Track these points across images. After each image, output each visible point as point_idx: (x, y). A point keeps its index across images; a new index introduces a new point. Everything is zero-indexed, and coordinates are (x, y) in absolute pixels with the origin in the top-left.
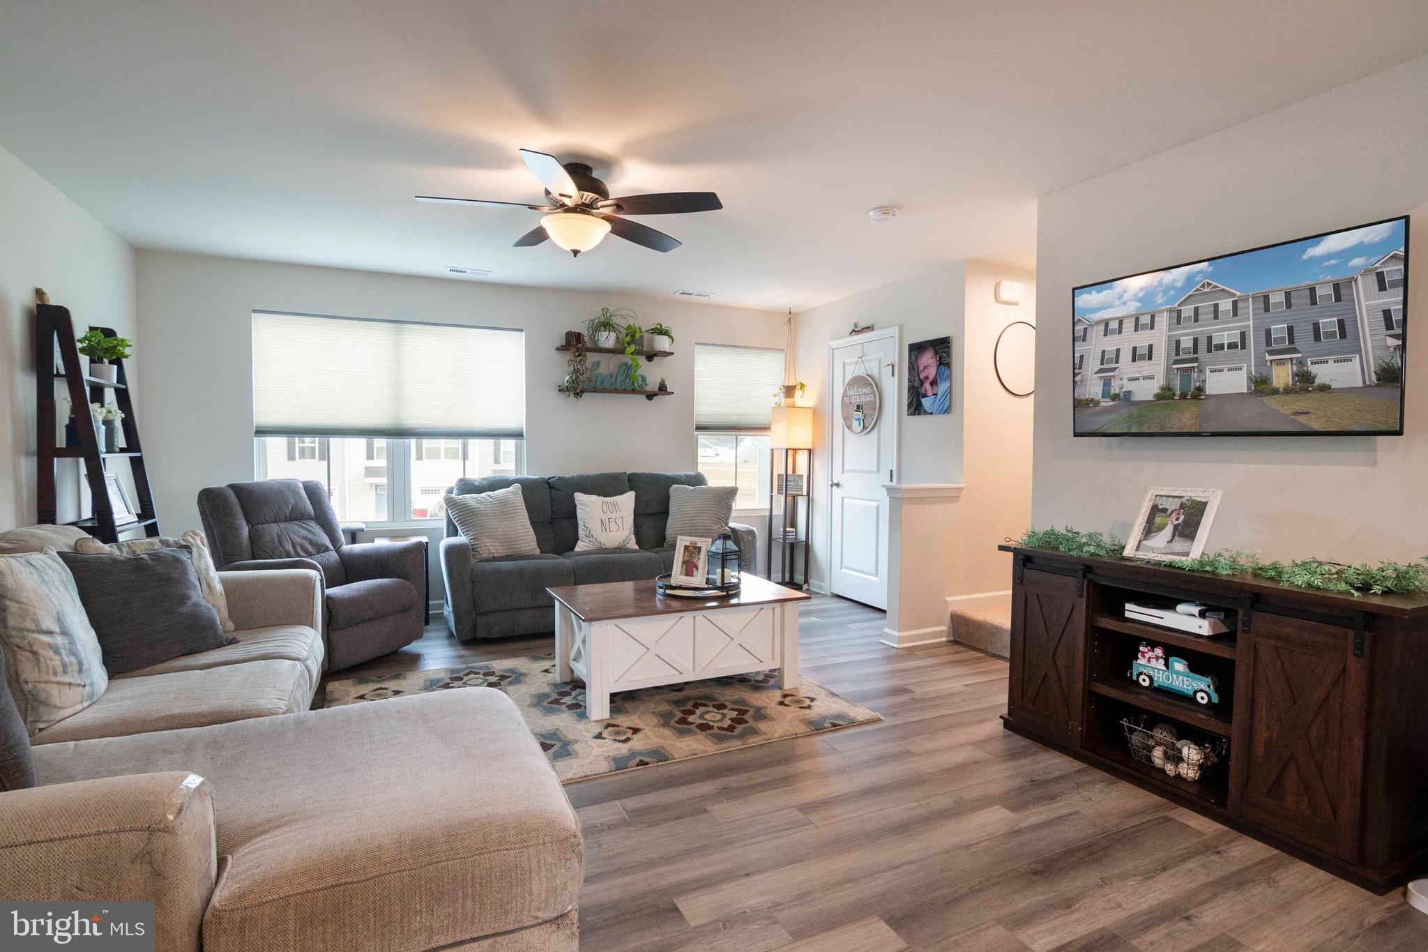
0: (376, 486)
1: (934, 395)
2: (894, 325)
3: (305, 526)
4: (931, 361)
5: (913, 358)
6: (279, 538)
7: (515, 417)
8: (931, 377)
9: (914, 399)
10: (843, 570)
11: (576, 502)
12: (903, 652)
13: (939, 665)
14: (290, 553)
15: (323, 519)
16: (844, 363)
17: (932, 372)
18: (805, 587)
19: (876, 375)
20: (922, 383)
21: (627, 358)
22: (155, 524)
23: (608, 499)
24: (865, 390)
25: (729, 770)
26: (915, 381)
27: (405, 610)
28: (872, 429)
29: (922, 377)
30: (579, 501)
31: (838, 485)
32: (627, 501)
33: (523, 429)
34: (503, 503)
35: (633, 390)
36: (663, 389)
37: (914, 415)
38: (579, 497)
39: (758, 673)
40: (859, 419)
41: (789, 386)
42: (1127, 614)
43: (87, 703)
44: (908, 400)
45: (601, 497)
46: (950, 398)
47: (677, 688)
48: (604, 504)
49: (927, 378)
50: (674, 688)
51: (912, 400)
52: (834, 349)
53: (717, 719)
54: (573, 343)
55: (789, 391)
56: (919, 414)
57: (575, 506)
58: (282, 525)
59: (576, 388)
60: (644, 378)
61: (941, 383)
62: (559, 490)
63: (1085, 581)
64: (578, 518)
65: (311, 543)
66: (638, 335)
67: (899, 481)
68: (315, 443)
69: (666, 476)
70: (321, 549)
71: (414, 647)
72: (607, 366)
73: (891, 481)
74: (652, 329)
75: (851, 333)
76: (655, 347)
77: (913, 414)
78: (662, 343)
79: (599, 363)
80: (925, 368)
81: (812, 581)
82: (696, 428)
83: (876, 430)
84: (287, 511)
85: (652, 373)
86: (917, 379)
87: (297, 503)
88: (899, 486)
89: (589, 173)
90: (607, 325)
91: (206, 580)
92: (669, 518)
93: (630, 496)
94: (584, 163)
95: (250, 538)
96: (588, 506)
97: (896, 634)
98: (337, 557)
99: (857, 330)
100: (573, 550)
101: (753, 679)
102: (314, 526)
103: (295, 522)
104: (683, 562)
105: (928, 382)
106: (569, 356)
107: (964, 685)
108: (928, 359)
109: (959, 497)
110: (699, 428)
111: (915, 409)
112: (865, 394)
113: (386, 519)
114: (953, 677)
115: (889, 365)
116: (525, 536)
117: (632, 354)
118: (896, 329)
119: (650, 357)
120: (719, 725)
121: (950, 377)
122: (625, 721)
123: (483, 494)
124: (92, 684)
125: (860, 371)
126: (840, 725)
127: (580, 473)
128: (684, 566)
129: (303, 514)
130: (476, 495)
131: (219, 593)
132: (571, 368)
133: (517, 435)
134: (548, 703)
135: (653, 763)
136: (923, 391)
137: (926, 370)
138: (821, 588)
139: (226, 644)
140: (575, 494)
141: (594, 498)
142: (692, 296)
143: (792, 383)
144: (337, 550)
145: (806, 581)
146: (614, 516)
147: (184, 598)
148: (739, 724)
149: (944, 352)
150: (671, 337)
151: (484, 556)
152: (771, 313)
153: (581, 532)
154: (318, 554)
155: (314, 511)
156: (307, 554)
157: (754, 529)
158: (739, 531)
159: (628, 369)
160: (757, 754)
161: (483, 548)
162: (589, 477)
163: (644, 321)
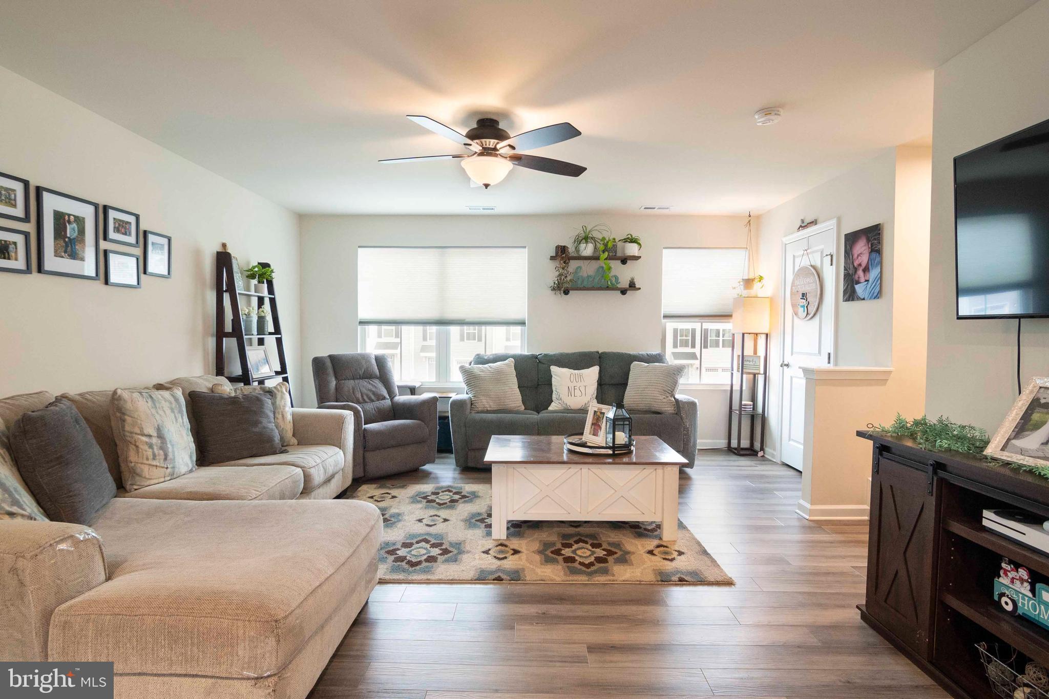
0: (429, 358)
1: (866, 281)
2: (834, 218)
3: (371, 382)
4: (864, 248)
5: (848, 247)
6: (353, 389)
7: (520, 310)
8: (864, 265)
9: (849, 287)
10: (791, 442)
11: (552, 373)
12: (812, 524)
13: (840, 542)
14: (359, 399)
15: (384, 377)
16: (794, 256)
17: (864, 259)
18: (760, 454)
19: (818, 264)
20: (856, 270)
21: (601, 262)
22: (287, 377)
23: (576, 371)
24: (808, 280)
25: (561, 599)
26: (850, 269)
27: (421, 442)
28: (815, 314)
29: (855, 265)
30: (553, 372)
31: (787, 365)
32: (592, 374)
33: (525, 319)
34: (499, 373)
35: (608, 287)
36: (632, 286)
37: (849, 301)
38: (554, 369)
39: (652, 523)
40: (803, 306)
41: (749, 279)
42: (985, 523)
43: (169, 478)
44: (844, 286)
45: (571, 370)
46: (881, 284)
47: (575, 525)
48: (572, 376)
49: (860, 265)
50: (573, 524)
51: (847, 287)
52: (786, 244)
53: (585, 555)
54: (562, 254)
55: (748, 283)
56: (853, 300)
57: (551, 377)
58: (357, 381)
59: (563, 288)
60: (616, 278)
61: (872, 269)
62: (543, 363)
63: (935, 479)
64: (553, 385)
65: (374, 393)
66: (610, 245)
67: (836, 364)
68: (475, 330)
69: (630, 354)
70: (381, 398)
71: (427, 467)
72: (588, 269)
73: (829, 363)
74: (624, 239)
75: (799, 228)
76: (626, 252)
77: (847, 300)
78: (632, 250)
79: (580, 267)
80: (858, 256)
81: (767, 449)
82: (663, 317)
83: (817, 317)
84: (361, 373)
85: (624, 274)
86: (851, 266)
87: (367, 368)
88: (837, 368)
89: (495, 125)
90: (586, 239)
91: (282, 412)
92: (628, 388)
93: (595, 370)
94: (489, 117)
95: (336, 389)
96: (560, 376)
97: (808, 506)
98: (391, 404)
99: (803, 225)
100: (547, 409)
101: (643, 527)
102: (378, 382)
103: (366, 380)
104: (592, 424)
105: (861, 269)
106: (556, 263)
107: (852, 567)
108: (861, 248)
109: (888, 380)
110: (665, 317)
111: (849, 297)
112: (809, 283)
113: (434, 380)
114: (844, 557)
115: (827, 255)
116: (514, 397)
117: (605, 259)
118: (834, 221)
119: (624, 261)
120: (581, 561)
121: (881, 263)
122: (515, 543)
123: (486, 365)
124: (173, 467)
125: (805, 262)
126: (687, 581)
127: (562, 352)
128: (593, 427)
129: (372, 374)
130: (480, 366)
131: (288, 421)
132: (557, 273)
133: (522, 323)
134: (476, 521)
135: (506, 581)
136: (856, 277)
137: (859, 258)
138: (773, 456)
139: (278, 452)
140: (551, 367)
141: (566, 371)
142: (655, 209)
143: (751, 277)
144: (392, 400)
145: (762, 449)
146: (578, 385)
147: (257, 423)
148: (598, 563)
149: (875, 239)
150: (639, 244)
151: (480, 409)
152: (733, 218)
153: (554, 396)
154: (378, 401)
155: (379, 372)
156: (370, 400)
157: (696, 401)
158: (681, 401)
159: (602, 272)
160: (593, 591)
161: (479, 404)
162: (567, 354)
163: (616, 232)
